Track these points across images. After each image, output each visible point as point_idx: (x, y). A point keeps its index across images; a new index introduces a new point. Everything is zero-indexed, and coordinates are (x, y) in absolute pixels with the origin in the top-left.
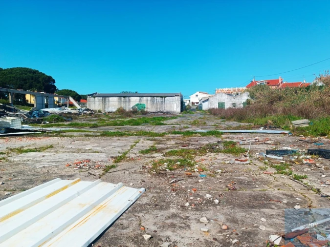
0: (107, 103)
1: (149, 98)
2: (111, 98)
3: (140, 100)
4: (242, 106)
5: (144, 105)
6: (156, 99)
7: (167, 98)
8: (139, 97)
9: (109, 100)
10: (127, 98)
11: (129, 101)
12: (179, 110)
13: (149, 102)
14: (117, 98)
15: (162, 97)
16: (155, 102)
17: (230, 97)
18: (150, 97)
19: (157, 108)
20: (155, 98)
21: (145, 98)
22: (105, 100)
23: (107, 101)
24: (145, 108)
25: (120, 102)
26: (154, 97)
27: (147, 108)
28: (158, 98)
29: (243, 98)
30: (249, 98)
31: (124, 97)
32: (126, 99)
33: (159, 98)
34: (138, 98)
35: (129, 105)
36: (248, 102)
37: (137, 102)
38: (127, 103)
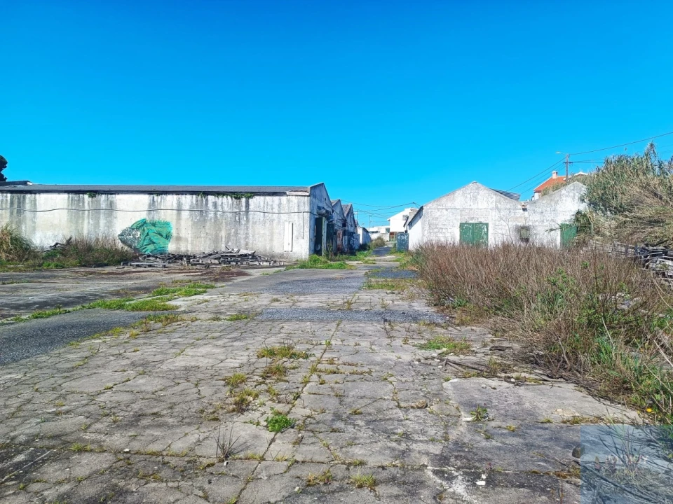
0: (28, 215)
1: (187, 200)
2: (41, 198)
3: (152, 208)
4: (557, 237)
5: (167, 224)
6: (215, 204)
7: (256, 202)
8: (150, 193)
9: (34, 203)
10: (103, 197)
11: (111, 208)
12: (302, 248)
13: (185, 214)
14: (66, 196)
15: (236, 195)
16: (211, 215)
17: (506, 203)
18: (192, 193)
19: (216, 240)
20: (211, 198)
21: (171, 200)
22: (21, 204)
23: (28, 206)
24: (168, 237)
25: (76, 212)
26: (206, 194)
27: (179, 239)
28: (220, 200)
29: (560, 208)
30: (583, 207)
31: (94, 193)
32: (98, 202)
33: (227, 201)
34: (145, 199)
35: (110, 225)
36: (581, 225)
37: (143, 216)
38: (102, 216)
